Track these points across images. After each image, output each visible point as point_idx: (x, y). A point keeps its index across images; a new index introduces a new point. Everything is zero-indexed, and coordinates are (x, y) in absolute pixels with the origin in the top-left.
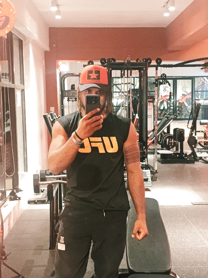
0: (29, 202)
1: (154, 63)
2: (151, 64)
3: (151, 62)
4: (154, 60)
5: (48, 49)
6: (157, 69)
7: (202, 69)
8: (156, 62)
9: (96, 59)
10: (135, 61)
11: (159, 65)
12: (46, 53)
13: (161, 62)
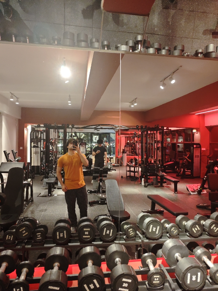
1: (70, 126)
3: (69, 126)
4: (71, 125)
5: (20, 118)
6: (72, 129)
7: (94, 130)
8: (72, 126)
9: (42, 124)
10: (61, 125)
11: (73, 127)
12: (19, 120)
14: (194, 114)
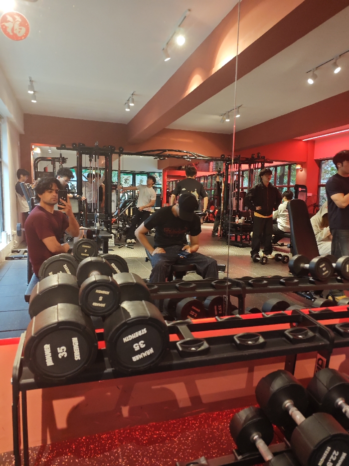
0: (7, 258)
2: (115, 151)
4: (117, 148)
5: (23, 132)
6: (119, 155)
8: (119, 150)
11: (121, 152)
12: (21, 135)
13: (123, 150)
14: (301, 140)
